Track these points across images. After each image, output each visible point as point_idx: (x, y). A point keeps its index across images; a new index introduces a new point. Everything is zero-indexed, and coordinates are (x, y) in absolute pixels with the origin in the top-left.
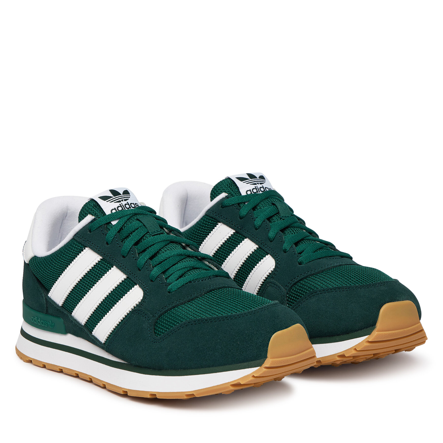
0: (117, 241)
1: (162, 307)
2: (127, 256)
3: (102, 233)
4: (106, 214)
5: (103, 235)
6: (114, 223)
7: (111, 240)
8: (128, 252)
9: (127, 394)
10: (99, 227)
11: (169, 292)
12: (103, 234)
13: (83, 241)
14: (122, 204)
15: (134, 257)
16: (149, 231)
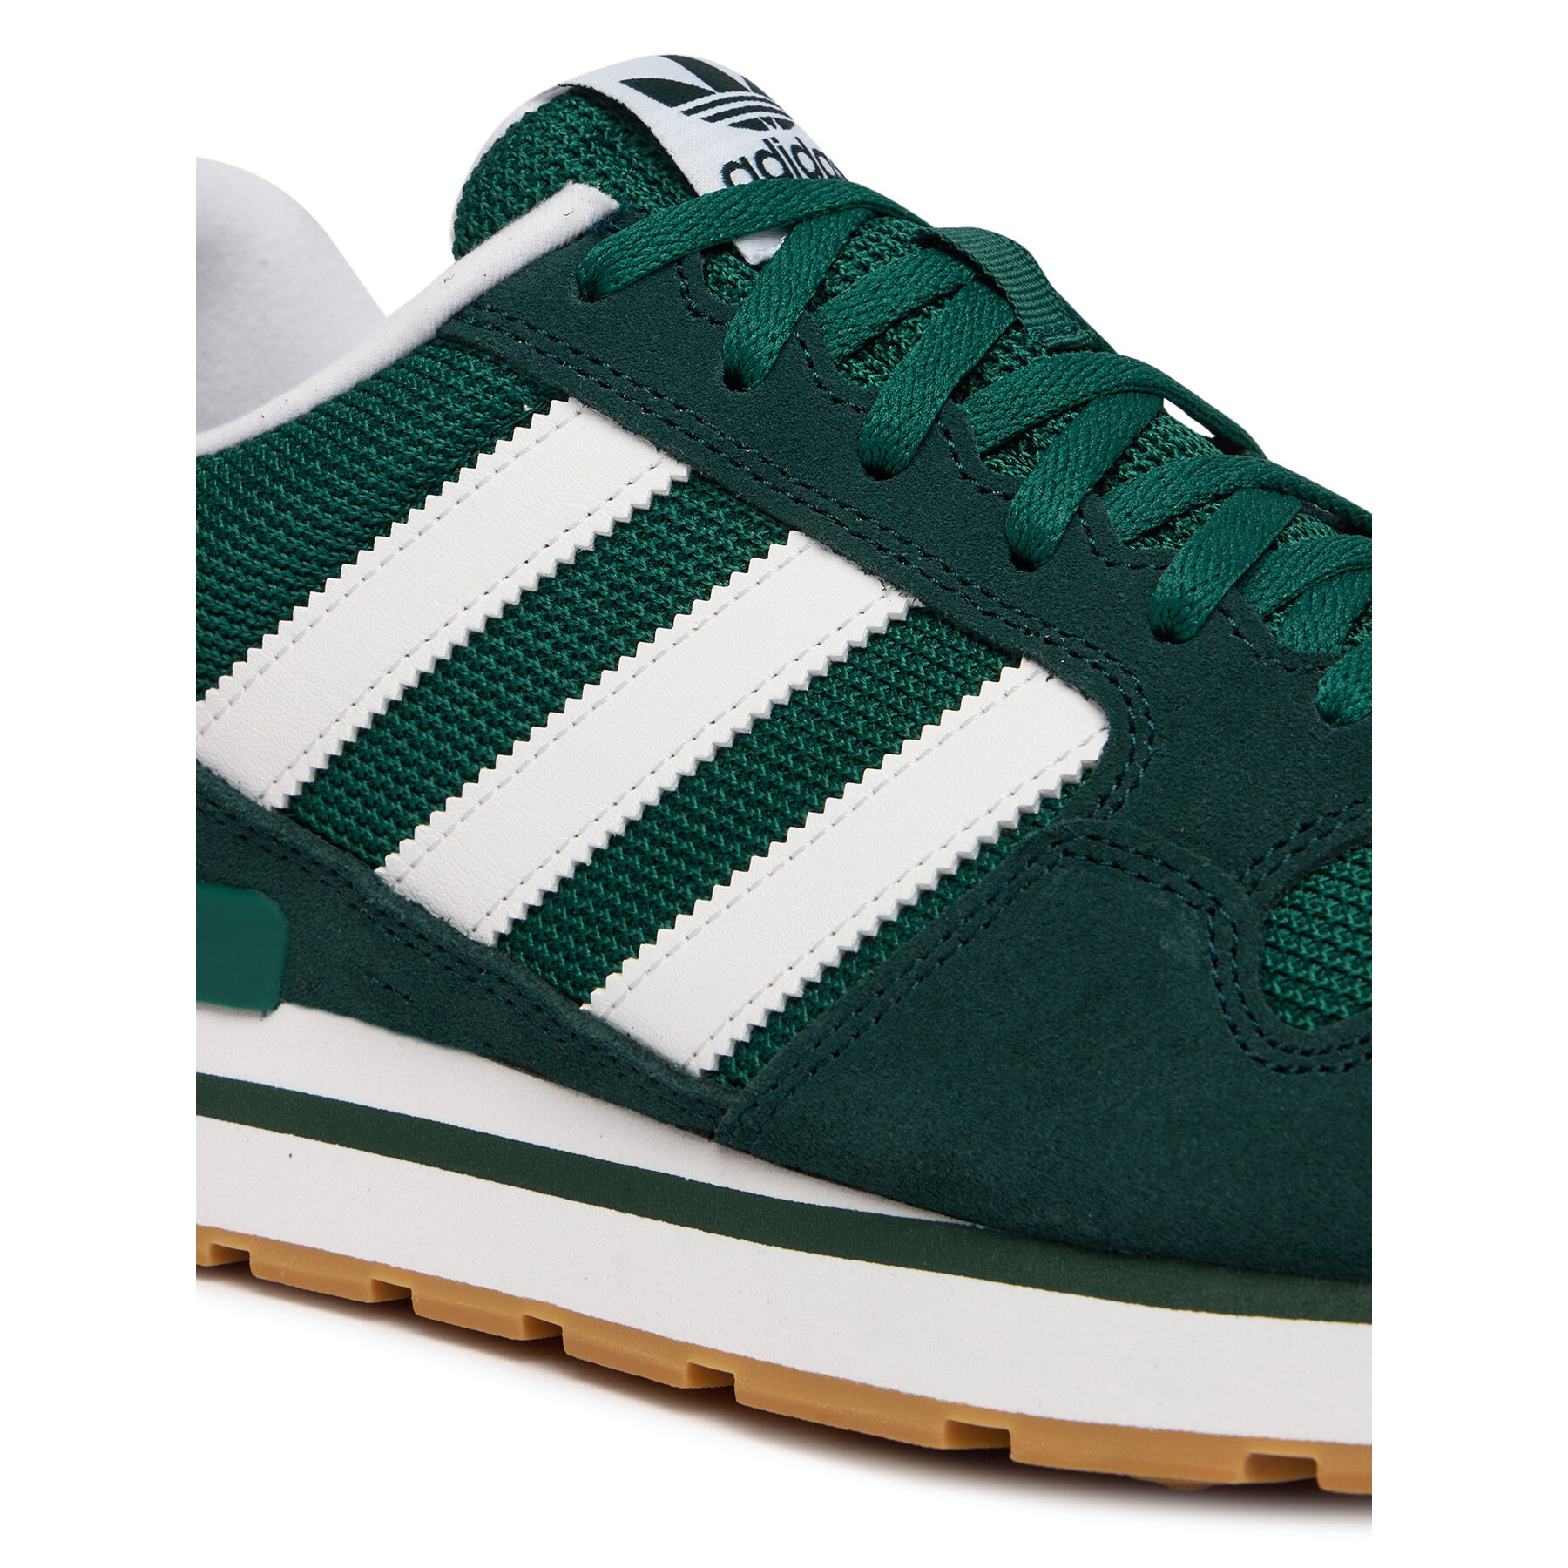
0: (811, 365)
1: (1303, 818)
2: (912, 461)
3: (689, 307)
4: (696, 188)
5: (693, 319)
6: (755, 250)
7: (770, 355)
8: (923, 443)
9: (1007, 1451)
10: (666, 265)
11: (1329, 718)
12: (696, 314)
13: (539, 351)
14: (775, 140)
15: (965, 476)
16: (1024, 317)
